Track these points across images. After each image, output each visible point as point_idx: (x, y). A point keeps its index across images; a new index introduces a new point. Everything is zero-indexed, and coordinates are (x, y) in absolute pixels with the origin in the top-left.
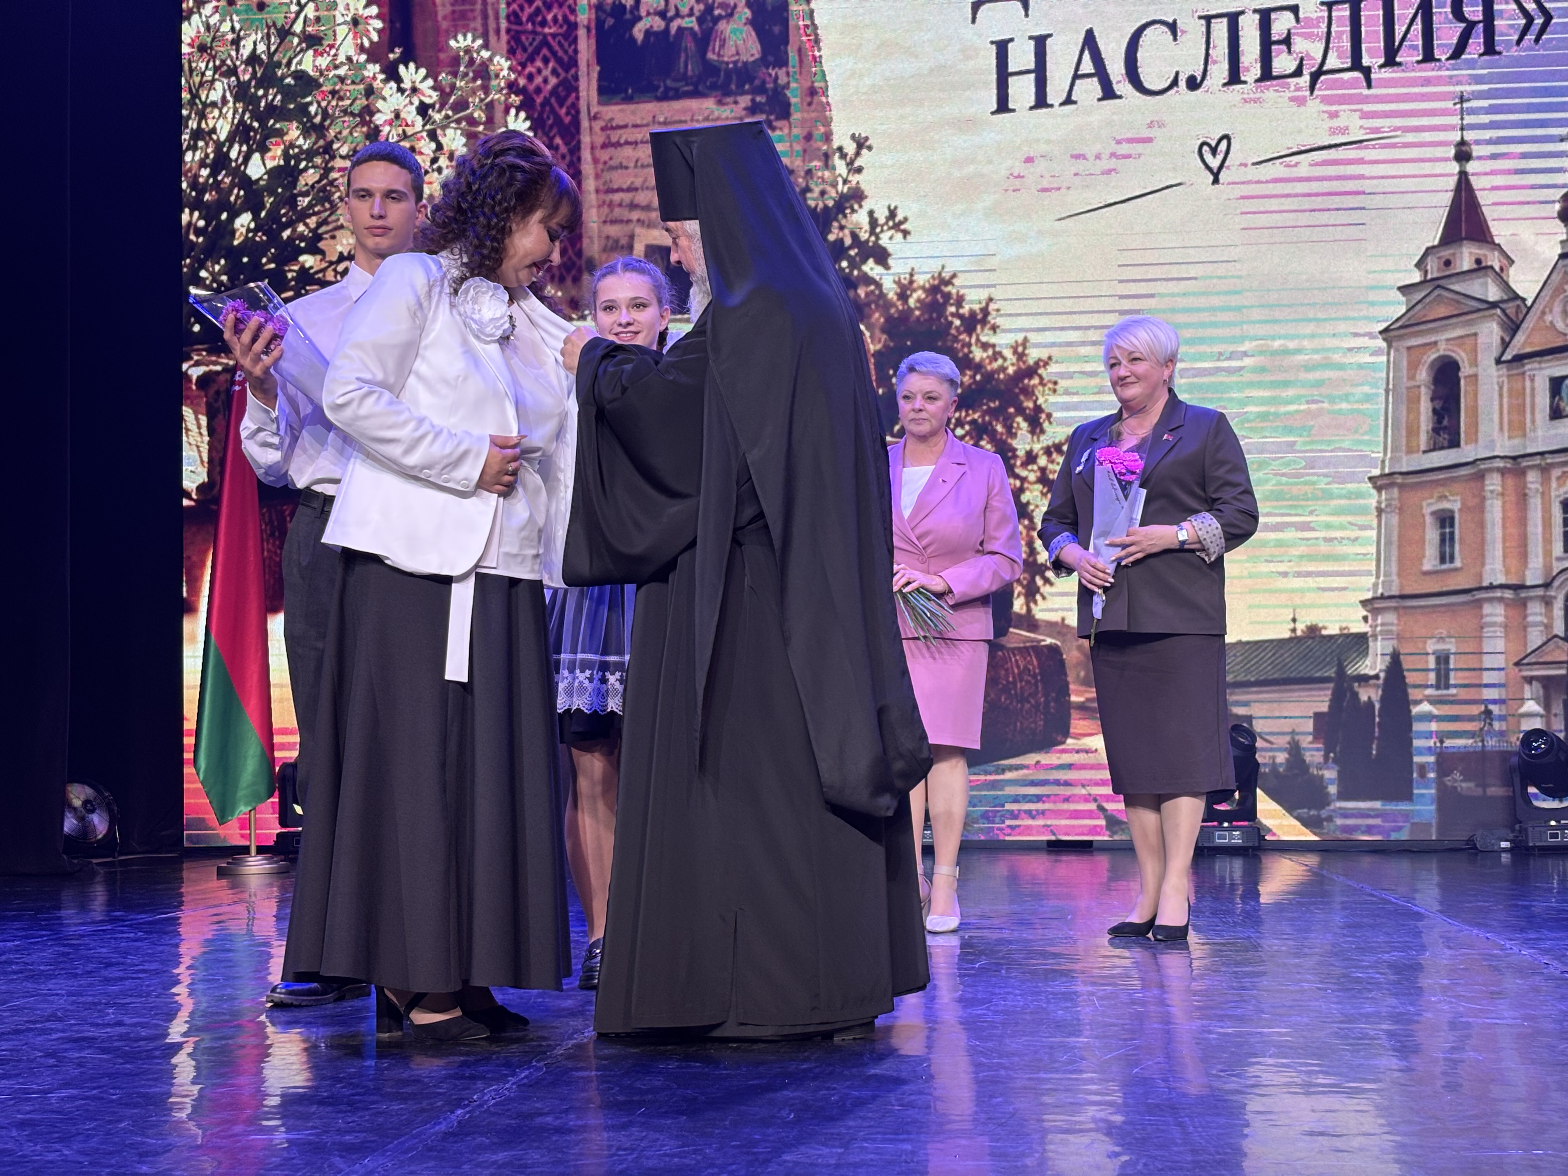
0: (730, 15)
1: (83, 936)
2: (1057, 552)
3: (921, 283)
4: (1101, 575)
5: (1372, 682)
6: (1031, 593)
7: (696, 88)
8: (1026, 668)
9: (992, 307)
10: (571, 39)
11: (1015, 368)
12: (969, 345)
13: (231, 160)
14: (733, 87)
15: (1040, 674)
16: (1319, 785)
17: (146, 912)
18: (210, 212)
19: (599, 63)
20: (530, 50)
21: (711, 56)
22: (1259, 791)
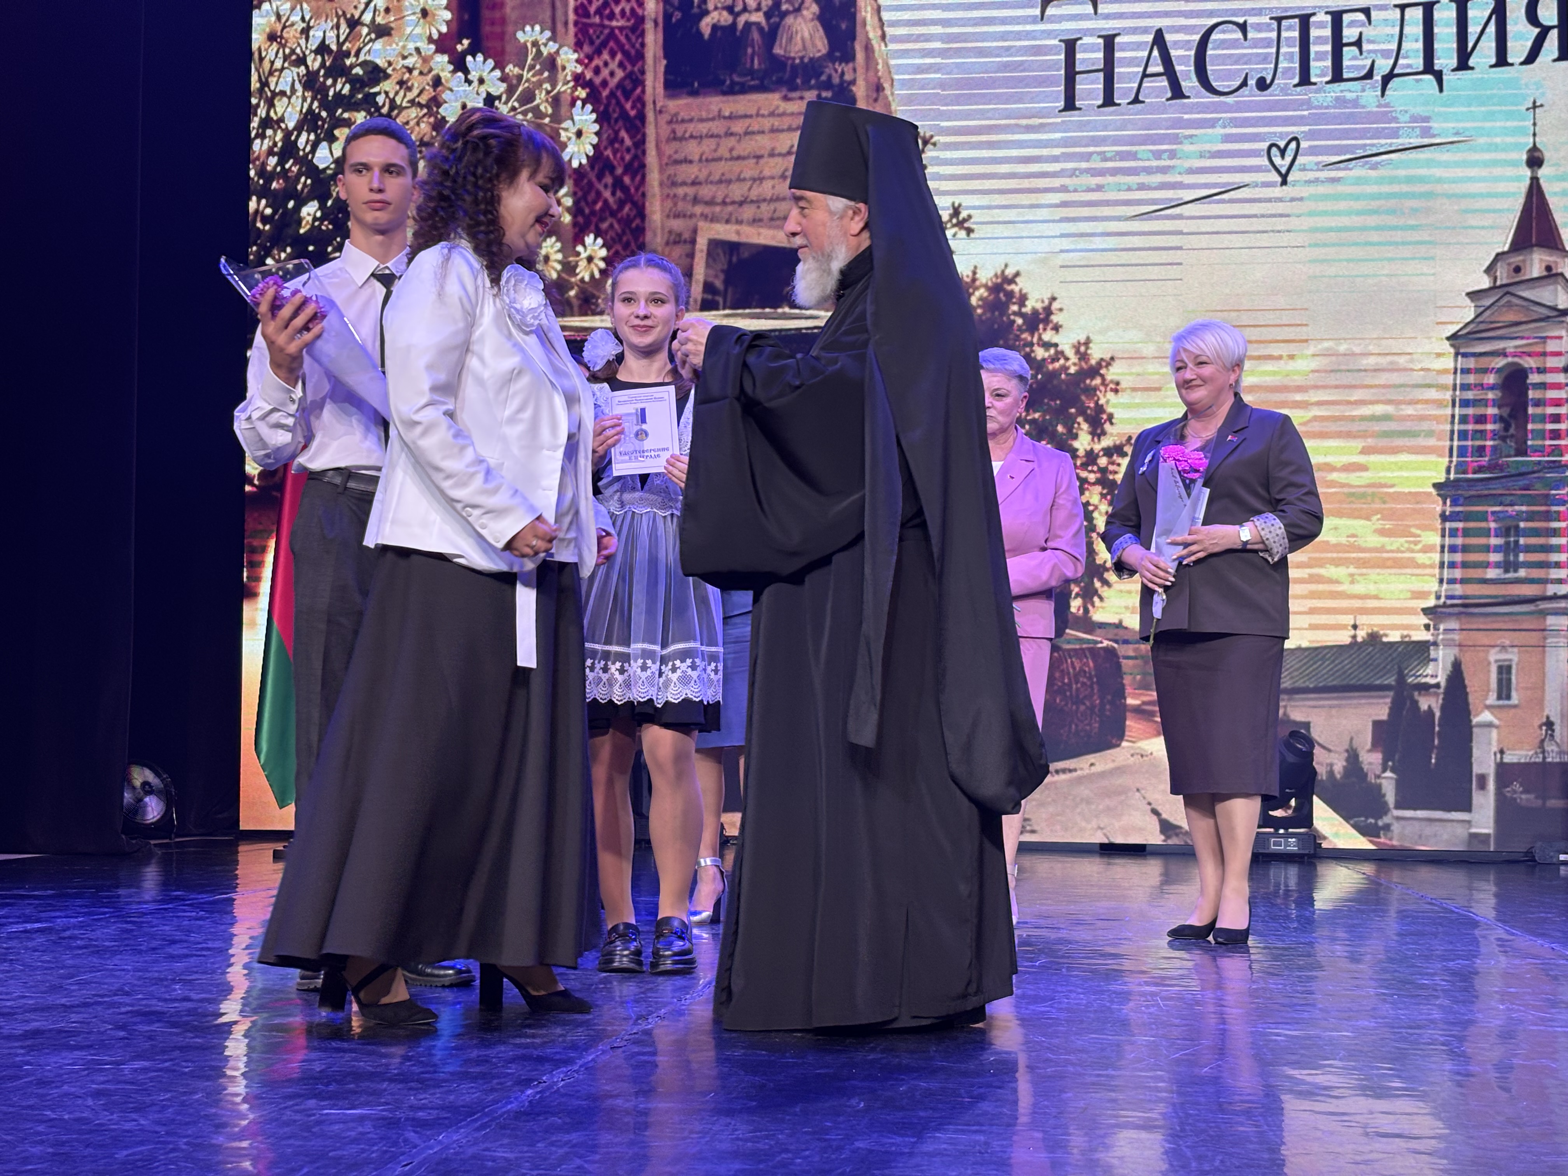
0: (798, 10)
1: (146, 914)
2: (1119, 554)
3: (984, 281)
4: (1162, 574)
5: (1432, 690)
6: (1089, 594)
7: (762, 82)
8: (1082, 671)
9: (1055, 306)
10: (639, 32)
11: (1076, 368)
12: (1031, 344)
13: (298, 149)
14: (799, 81)
15: (1096, 676)
16: (1376, 792)
17: (207, 892)
18: (276, 200)
19: (666, 56)
20: (598, 42)
21: (778, 50)
22: (1315, 799)
